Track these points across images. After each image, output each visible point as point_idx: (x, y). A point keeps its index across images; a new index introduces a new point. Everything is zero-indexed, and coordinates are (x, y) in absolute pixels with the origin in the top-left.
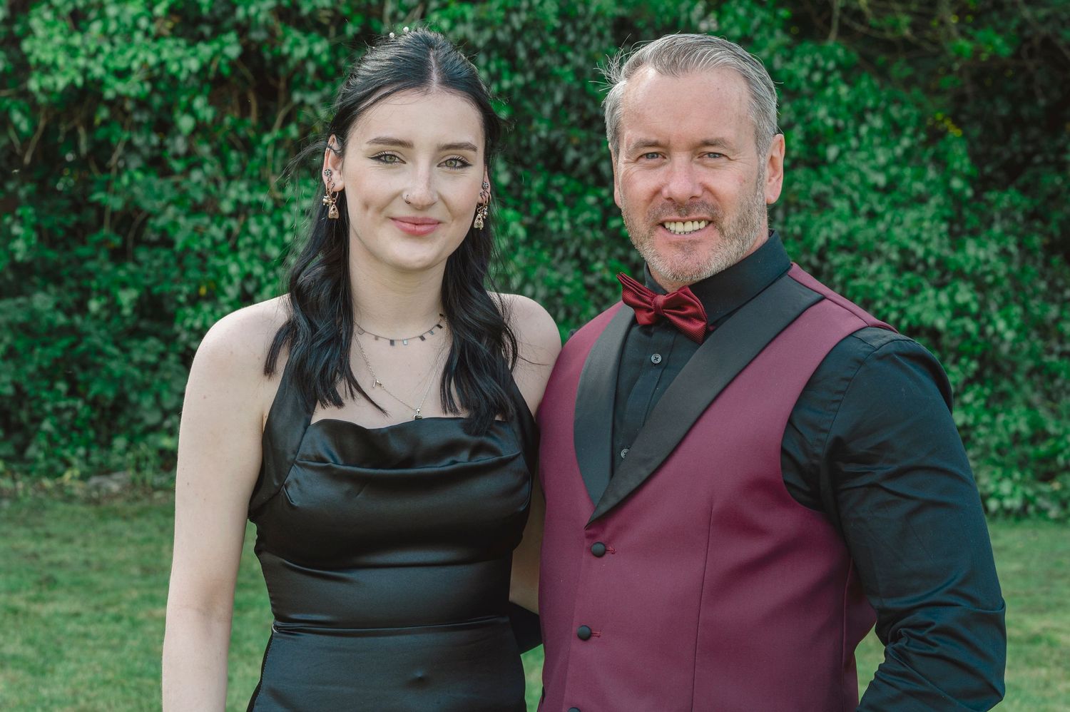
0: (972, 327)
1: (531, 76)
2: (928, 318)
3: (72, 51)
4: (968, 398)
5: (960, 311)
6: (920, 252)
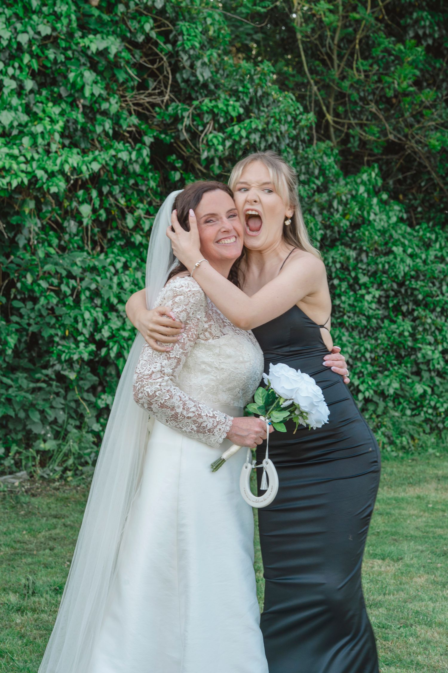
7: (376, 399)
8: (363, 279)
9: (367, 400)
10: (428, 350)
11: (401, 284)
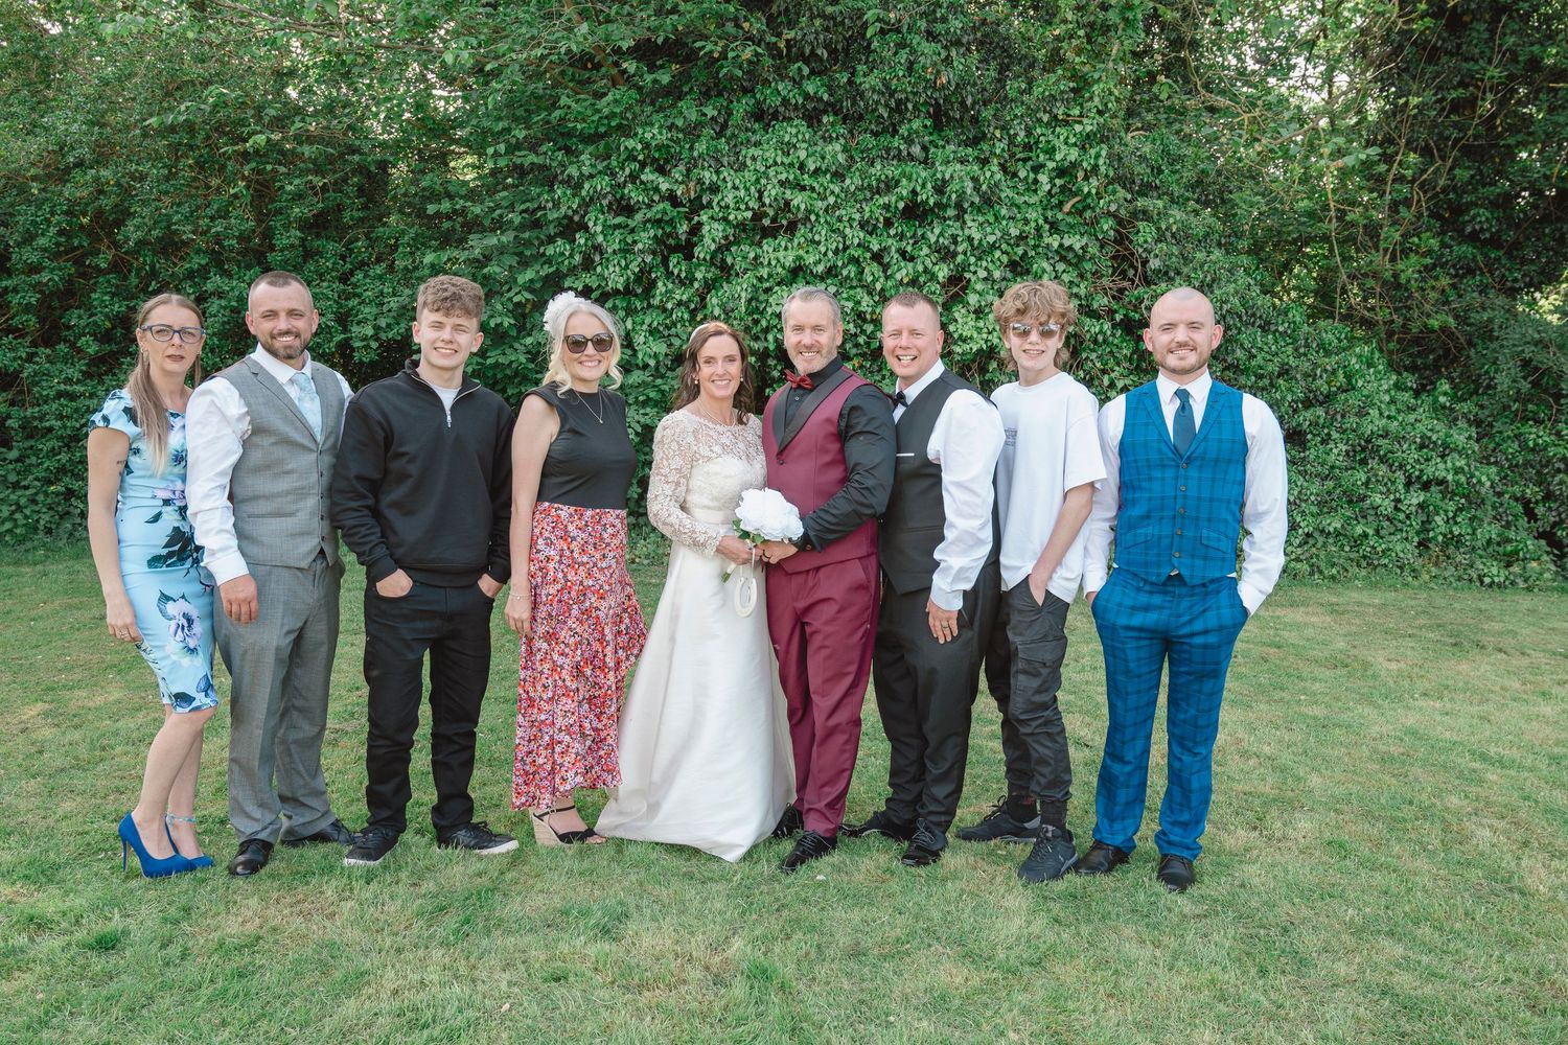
0: (1463, 479)
2: (1441, 474)
3: (979, 330)
4: (1459, 519)
5: (1458, 471)
6: (1434, 438)
7: (1316, 534)
8: (1335, 435)
9: (1308, 535)
10: (1377, 499)
11: (1368, 441)
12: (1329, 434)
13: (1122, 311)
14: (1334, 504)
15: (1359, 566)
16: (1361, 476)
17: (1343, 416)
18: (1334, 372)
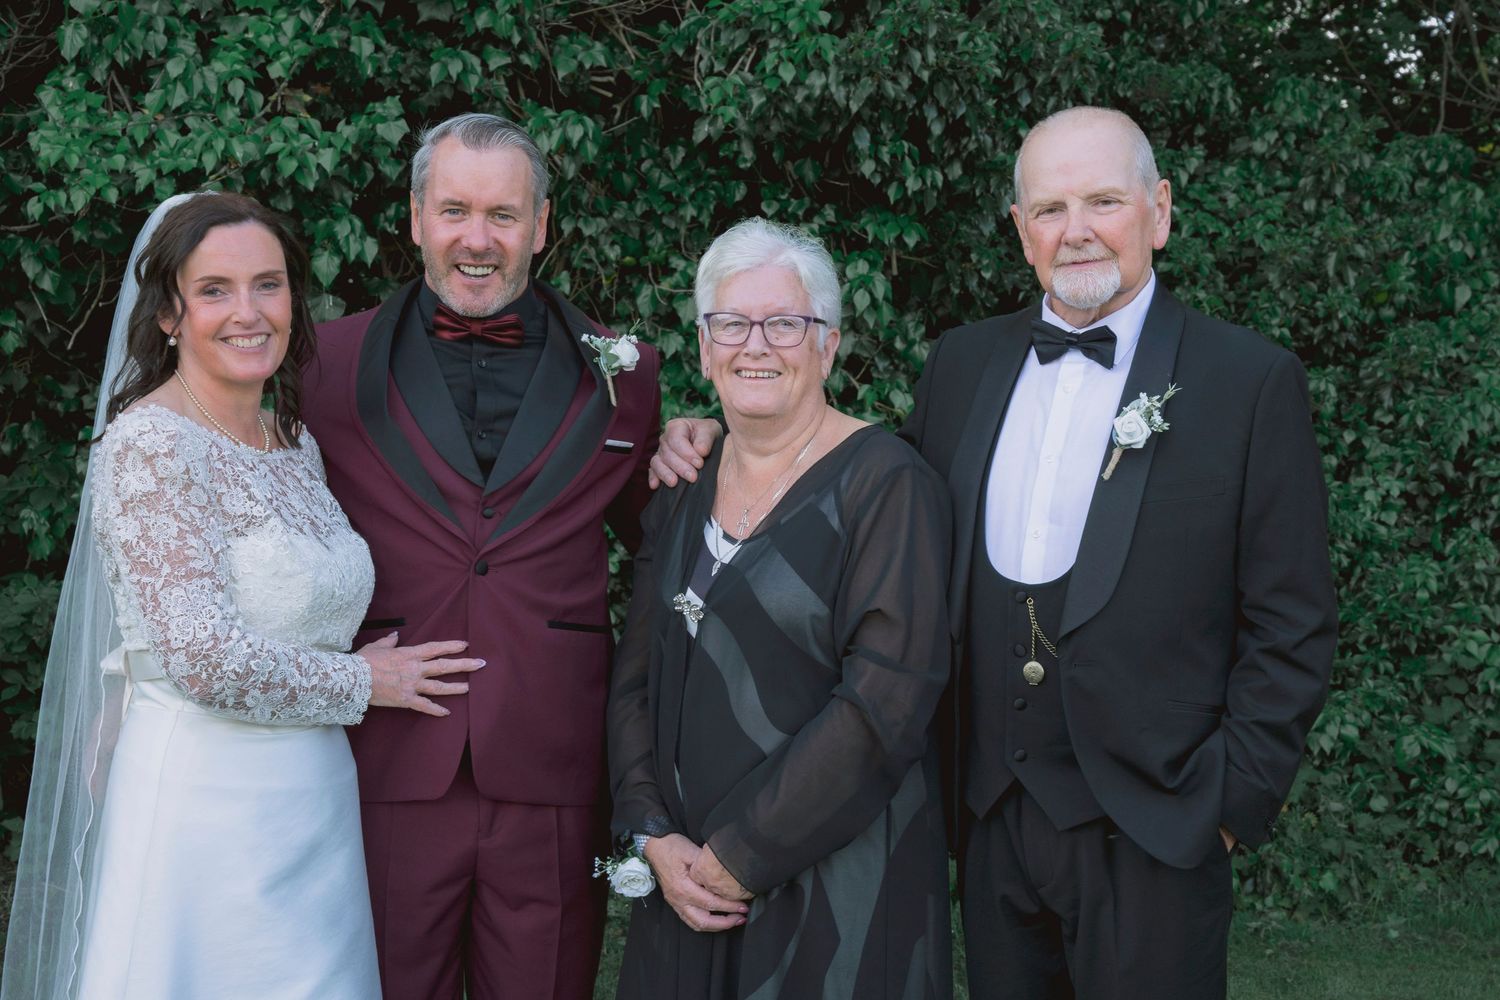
1: (956, 171)
12: (1357, 446)
13: (659, 86)
14: (1352, 661)
15: (1412, 854)
16: (1427, 575)
17: (1399, 393)
18: (1385, 262)
